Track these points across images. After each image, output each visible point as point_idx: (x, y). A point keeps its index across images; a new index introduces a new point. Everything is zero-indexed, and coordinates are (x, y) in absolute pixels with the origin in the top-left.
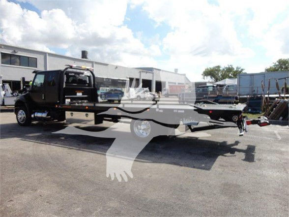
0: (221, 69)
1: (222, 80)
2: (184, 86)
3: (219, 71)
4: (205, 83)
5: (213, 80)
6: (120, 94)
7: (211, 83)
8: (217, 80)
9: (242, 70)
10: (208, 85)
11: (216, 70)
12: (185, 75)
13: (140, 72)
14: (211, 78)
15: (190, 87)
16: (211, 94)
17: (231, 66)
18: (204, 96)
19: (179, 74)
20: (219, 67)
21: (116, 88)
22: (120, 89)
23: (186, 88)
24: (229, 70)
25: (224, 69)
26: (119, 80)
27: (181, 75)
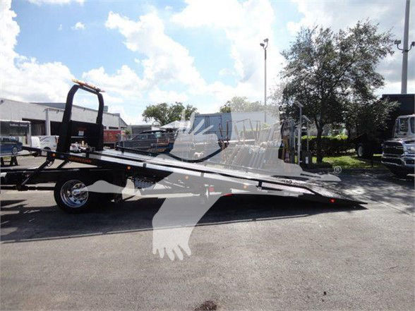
0: (168, 108)
1: (170, 122)
2: (120, 132)
3: (165, 110)
4: (150, 127)
5: (158, 123)
6: (15, 146)
7: (155, 126)
8: (163, 123)
9: (194, 109)
10: (153, 129)
11: (162, 109)
12: (118, 115)
13: (47, 110)
14: (156, 120)
15: (127, 133)
16: (160, 141)
17: (180, 103)
18: (152, 145)
19: (109, 114)
20: (164, 105)
21: (6, 137)
22: (14, 138)
23: (122, 134)
24: (178, 109)
25: (171, 108)
26: (12, 123)
27: (113, 115)
